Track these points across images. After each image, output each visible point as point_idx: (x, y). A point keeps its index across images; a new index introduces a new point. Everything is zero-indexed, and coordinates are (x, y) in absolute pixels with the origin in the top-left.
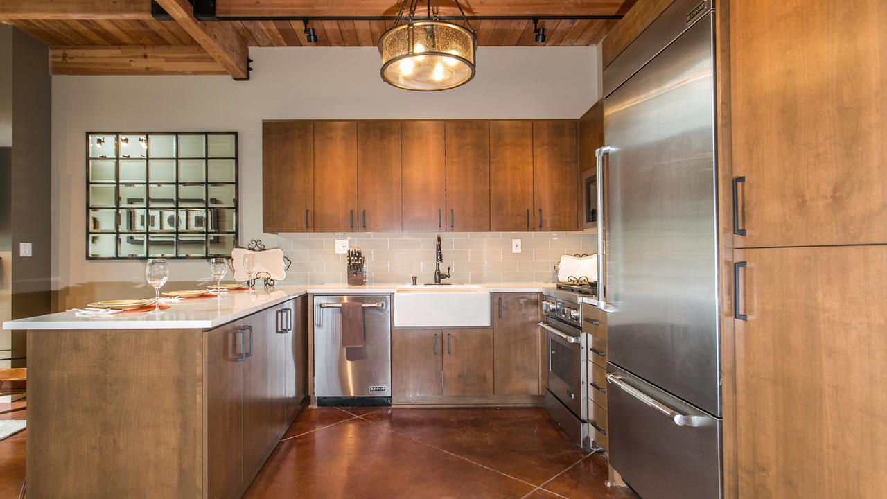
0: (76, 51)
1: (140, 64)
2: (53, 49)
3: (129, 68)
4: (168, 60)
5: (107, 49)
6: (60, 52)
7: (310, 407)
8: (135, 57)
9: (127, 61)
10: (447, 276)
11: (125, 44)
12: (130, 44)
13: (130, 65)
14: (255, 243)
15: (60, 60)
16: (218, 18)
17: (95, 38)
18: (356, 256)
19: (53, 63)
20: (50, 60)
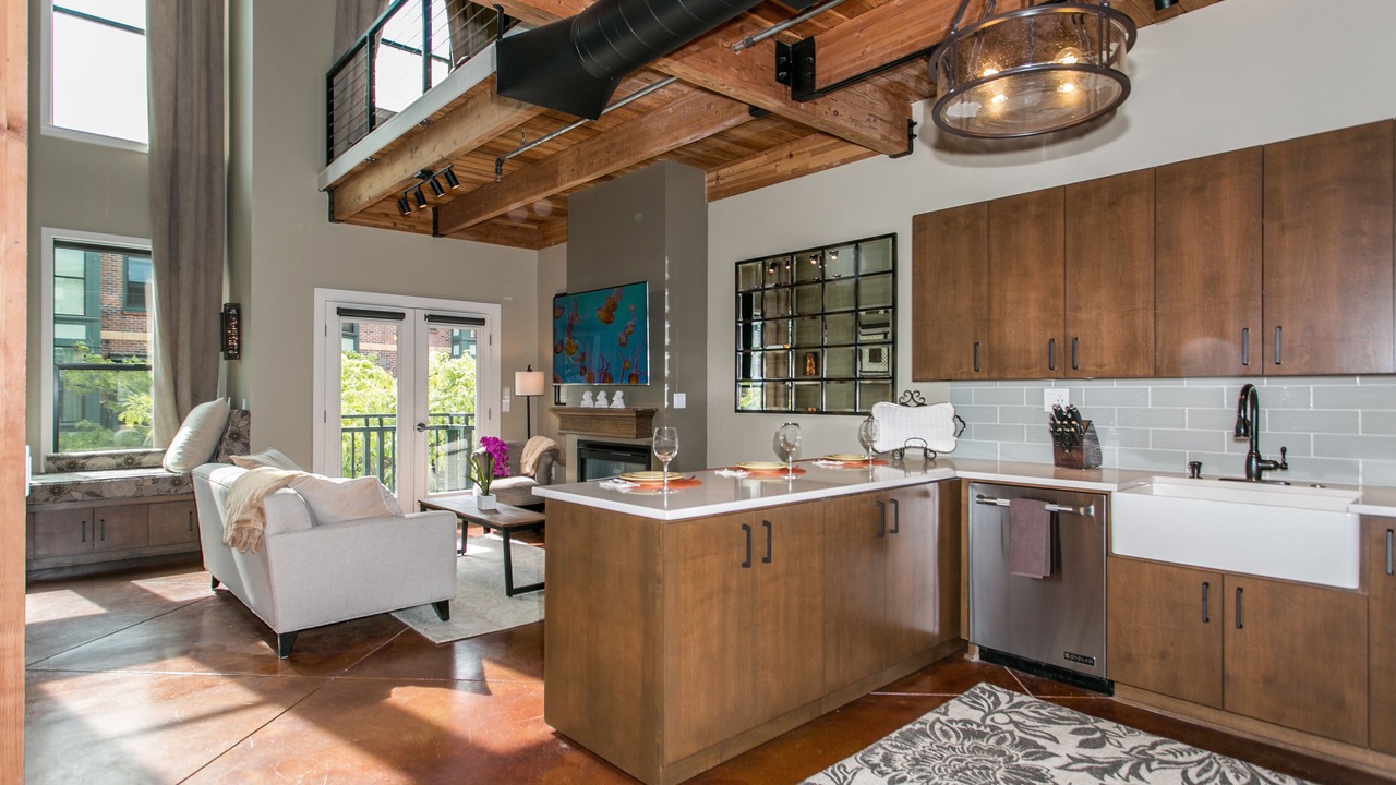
0: (726, 170)
1: (785, 166)
2: (708, 173)
3: (773, 175)
4: (814, 153)
5: (754, 157)
6: (713, 175)
7: (966, 656)
8: (779, 160)
9: (773, 166)
10: (1276, 466)
11: (769, 147)
12: (775, 145)
13: (775, 171)
14: (909, 396)
15: (714, 183)
16: (820, 91)
17: (739, 149)
18: (1065, 418)
19: (709, 188)
20: (706, 186)
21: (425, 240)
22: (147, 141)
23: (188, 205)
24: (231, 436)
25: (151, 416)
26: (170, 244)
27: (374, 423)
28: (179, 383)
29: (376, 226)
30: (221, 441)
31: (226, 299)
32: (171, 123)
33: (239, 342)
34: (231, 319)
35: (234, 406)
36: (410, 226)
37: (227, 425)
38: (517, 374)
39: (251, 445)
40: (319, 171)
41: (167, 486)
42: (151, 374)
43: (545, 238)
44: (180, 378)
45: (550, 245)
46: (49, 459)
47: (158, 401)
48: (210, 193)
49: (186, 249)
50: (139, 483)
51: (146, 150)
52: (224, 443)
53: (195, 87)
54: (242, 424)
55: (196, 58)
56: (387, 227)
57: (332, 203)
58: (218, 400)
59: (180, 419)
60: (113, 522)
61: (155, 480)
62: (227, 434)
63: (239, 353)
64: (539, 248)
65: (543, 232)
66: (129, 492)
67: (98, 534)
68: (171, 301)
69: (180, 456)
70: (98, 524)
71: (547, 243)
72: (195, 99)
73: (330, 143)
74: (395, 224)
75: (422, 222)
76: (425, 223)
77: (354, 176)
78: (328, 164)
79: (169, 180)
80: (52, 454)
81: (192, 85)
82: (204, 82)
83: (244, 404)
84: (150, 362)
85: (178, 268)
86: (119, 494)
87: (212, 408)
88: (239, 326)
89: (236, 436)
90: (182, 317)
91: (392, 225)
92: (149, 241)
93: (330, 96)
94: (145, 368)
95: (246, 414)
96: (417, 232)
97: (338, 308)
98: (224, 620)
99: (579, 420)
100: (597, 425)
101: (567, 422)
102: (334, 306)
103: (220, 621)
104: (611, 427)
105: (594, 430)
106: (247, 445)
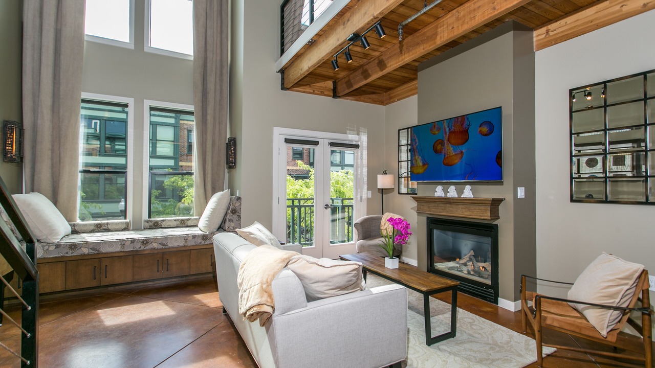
0: (558, 23)
2: (537, 30)
3: (618, 15)
6: (543, 30)
9: (618, 8)
13: (619, 11)
15: (544, 36)
19: (537, 41)
20: (535, 39)
21: (328, 100)
22: (192, 54)
23: (211, 86)
24: (232, 211)
25: (193, 199)
26: (203, 106)
27: (296, 203)
28: (206, 182)
29: (304, 92)
30: (226, 215)
31: (228, 136)
32: (204, 43)
33: (235, 159)
34: (232, 146)
35: (232, 194)
36: (321, 92)
37: (229, 205)
38: (378, 175)
39: (241, 217)
40: (276, 61)
41: (199, 240)
42: (194, 176)
43: (390, 98)
44: (206, 179)
45: (394, 101)
46: (146, 221)
47: (196, 191)
48: (221, 80)
49: (210, 110)
50: (186, 238)
51: (192, 59)
52: (228, 215)
53: (215, 23)
54: (237, 204)
55: (215, 8)
56: (310, 93)
57: (283, 79)
58: (225, 191)
59: (207, 200)
60: (173, 261)
61: (194, 237)
62: (230, 210)
63: (235, 165)
64: (386, 104)
65: (389, 95)
66: (181, 243)
67: (165, 266)
68: (203, 138)
69: (207, 222)
70: (165, 262)
71: (392, 100)
72: (215, 31)
73: (282, 44)
74: (314, 91)
75: (327, 90)
76: (328, 90)
77: (298, 56)
78: (281, 55)
79: (202, 73)
80: (147, 219)
81: (213, 23)
82: (219, 22)
83: (238, 193)
84: (194, 171)
85: (206, 120)
86: (176, 244)
87: (222, 195)
88: (235, 150)
89: (234, 211)
90: (208, 146)
91: (312, 91)
92: (193, 106)
93: (282, 18)
94: (191, 174)
95: (239, 199)
96: (325, 95)
97: (285, 139)
98: (233, 353)
99: (433, 204)
100: (451, 209)
101: (423, 205)
102: (283, 137)
103: (230, 354)
104: (464, 210)
105: (447, 212)
106: (239, 217)
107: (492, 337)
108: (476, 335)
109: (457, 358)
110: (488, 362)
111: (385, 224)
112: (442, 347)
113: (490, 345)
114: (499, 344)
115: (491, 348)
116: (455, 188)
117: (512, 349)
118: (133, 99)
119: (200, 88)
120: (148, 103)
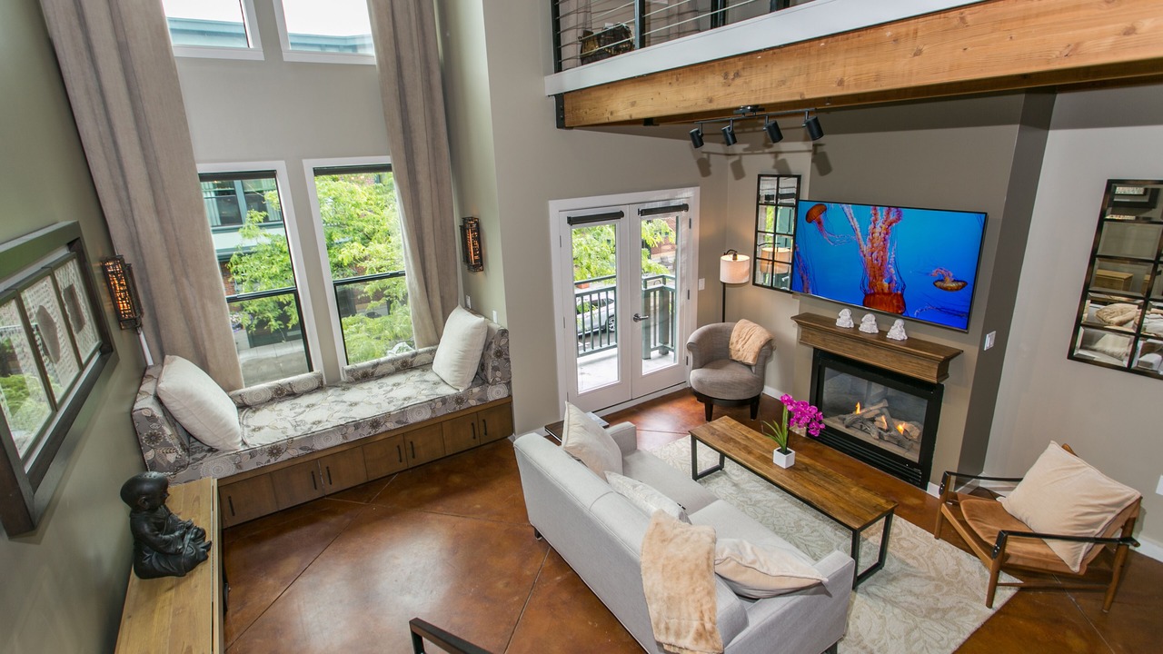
23: (417, 119)
24: (496, 354)
26: (407, 158)
28: (430, 291)
33: (480, 254)
34: (472, 231)
40: (546, 74)
44: (429, 286)
47: (415, 307)
49: (421, 166)
50: (432, 406)
52: (490, 361)
54: (503, 342)
57: (560, 110)
60: (419, 442)
61: (444, 402)
62: (492, 352)
63: (482, 265)
67: (410, 453)
70: (409, 446)
78: (556, 71)
79: (398, 93)
80: (348, 366)
85: (417, 183)
86: (420, 418)
88: (479, 239)
89: (499, 354)
92: (389, 157)
95: (503, 333)
97: (569, 218)
98: (593, 622)
99: (833, 338)
100: (866, 351)
101: (812, 334)
102: (564, 216)
103: (590, 623)
104: (889, 359)
105: (858, 354)
106: (508, 360)
107: (933, 564)
108: (910, 561)
109: (897, 611)
110: (939, 615)
111: (737, 342)
112: (872, 589)
113: (934, 580)
114: (946, 578)
115: (938, 588)
116: (874, 319)
117: (965, 588)
118: (283, 162)
119: (398, 124)
120: (309, 164)
